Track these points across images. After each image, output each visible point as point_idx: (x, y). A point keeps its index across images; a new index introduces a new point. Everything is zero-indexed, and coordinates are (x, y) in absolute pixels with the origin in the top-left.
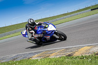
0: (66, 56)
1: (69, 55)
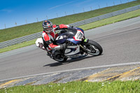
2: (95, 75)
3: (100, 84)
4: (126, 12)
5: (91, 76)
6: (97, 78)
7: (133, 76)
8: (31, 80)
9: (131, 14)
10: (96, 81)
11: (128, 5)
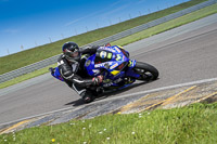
0: (203, 102)
1: (210, 100)
2: (130, 104)
3: (136, 116)
4: (166, 21)
5: (125, 107)
6: (133, 108)
7: (179, 102)
8: (47, 119)
9: (173, 23)
10: (132, 112)
11: (169, 11)
